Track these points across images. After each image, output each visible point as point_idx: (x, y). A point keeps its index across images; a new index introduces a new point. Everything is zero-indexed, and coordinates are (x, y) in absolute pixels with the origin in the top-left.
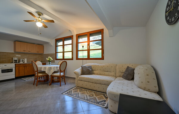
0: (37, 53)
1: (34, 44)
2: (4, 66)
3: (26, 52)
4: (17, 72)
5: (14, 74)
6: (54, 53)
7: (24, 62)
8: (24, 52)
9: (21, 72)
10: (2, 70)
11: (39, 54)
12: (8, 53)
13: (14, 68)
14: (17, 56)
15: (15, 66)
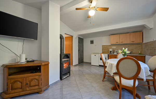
0: (131, 43)
3: (118, 43)
14: (113, 47)
15: (107, 56)
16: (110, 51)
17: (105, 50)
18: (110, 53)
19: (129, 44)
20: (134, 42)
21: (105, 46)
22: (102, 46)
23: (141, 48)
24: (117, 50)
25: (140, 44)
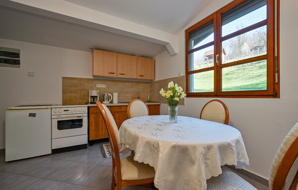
0: (139, 78)
1: (134, 55)
2: (64, 113)
3: (114, 76)
4: (92, 128)
5: (87, 133)
6: (183, 74)
7: (112, 102)
8: (110, 75)
9: (102, 129)
10: (58, 121)
11: (145, 83)
12: (81, 79)
13: (86, 118)
14: (99, 86)
15: (87, 112)
16: (94, 97)
17: (73, 95)
18: (91, 103)
19: (132, 82)
20: (143, 78)
21: (74, 81)
22: (63, 78)
23: (151, 91)
24: (109, 94)
25: (148, 83)
